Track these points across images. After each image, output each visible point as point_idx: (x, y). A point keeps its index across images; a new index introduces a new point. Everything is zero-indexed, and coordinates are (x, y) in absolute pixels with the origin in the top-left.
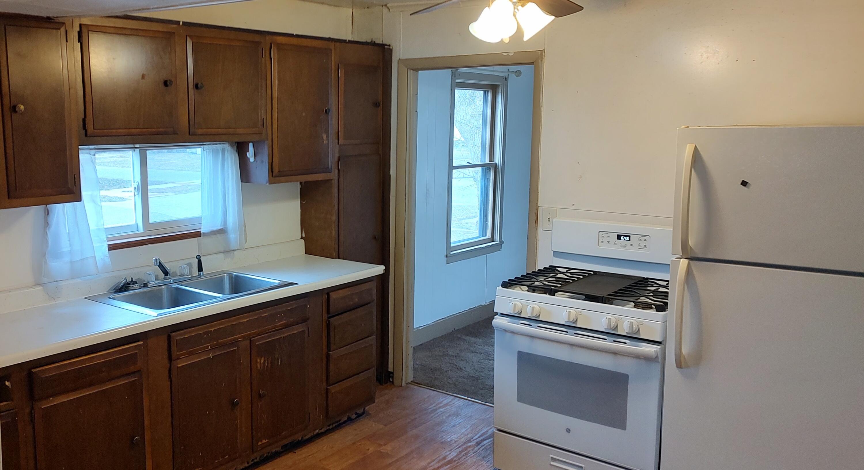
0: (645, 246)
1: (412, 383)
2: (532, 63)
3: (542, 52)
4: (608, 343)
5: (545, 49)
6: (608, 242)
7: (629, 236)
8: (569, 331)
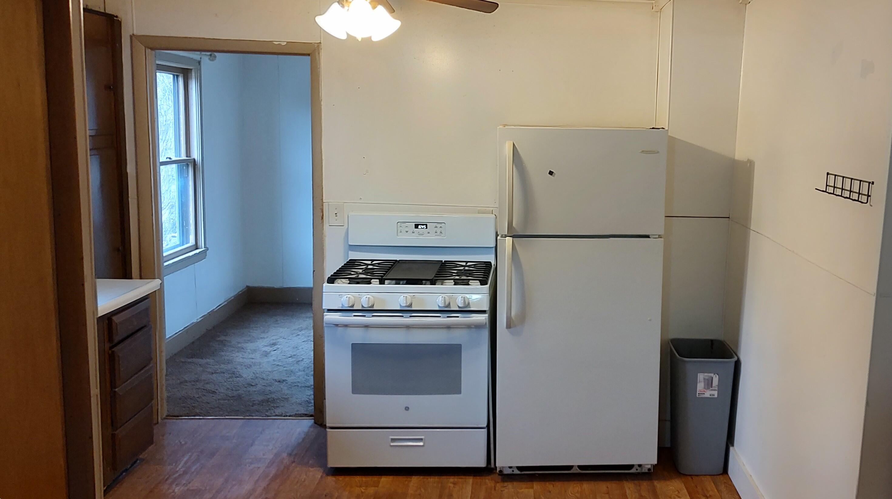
0: (441, 232)
1: (168, 417)
2: (309, 55)
3: (319, 45)
4: (443, 319)
5: (321, 42)
6: (407, 232)
7: (426, 225)
8: (405, 315)
